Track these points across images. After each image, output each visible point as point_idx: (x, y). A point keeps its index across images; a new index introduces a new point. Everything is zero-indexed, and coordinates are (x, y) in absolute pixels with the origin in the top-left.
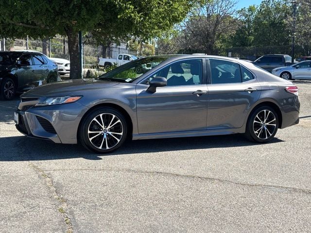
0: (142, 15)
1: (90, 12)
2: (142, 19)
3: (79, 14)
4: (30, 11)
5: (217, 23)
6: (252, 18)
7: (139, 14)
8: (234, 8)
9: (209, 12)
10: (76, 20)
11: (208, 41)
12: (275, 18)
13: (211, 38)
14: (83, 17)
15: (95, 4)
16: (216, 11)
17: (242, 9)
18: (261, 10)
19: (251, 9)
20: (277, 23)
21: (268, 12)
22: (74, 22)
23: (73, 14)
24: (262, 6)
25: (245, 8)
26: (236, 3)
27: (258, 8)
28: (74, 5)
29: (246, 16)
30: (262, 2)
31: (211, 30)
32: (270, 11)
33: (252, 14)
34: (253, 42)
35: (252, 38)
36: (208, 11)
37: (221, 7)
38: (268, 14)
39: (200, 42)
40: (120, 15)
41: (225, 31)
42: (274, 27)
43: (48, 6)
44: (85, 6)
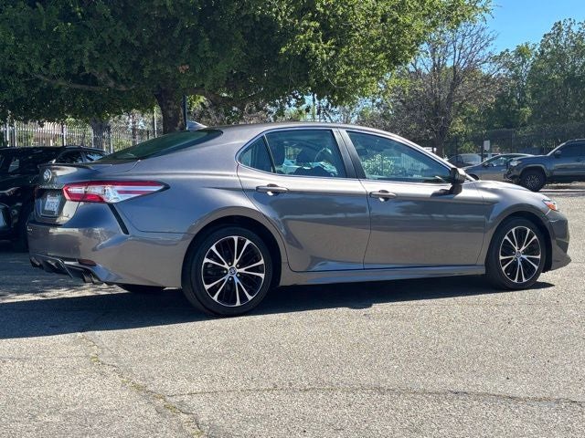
0: (333, 44)
1: (218, 44)
2: (332, 53)
3: (193, 50)
4: (89, 45)
5: (456, 80)
6: (525, 70)
7: (325, 43)
8: (488, 50)
9: (437, 60)
10: (188, 63)
11: (437, 121)
12: (574, 68)
13: (444, 113)
14: (202, 56)
15: (229, 25)
16: (452, 56)
17: (502, 53)
18: (542, 52)
19: (521, 52)
20: (580, 78)
21: (559, 56)
22: (182, 69)
23: (180, 51)
24: (545, 45)
25: (507, 50)
26: (492, 39)
27: (536, 50)
28: (183, 29)
29: (512, 67)
30: (545, 36)
31: (443, 97)
32: (564, 54)
33: (524, 61)
34: (530, 119)
35: (528, 111)
36: (434, 59)
37: (461, 49)
38: (559, 60)
39: (420, 122)
40: (283, 46)
41: (472, 96)
42: (575, 85)
43: (127, 33)
44: (207, 31)
